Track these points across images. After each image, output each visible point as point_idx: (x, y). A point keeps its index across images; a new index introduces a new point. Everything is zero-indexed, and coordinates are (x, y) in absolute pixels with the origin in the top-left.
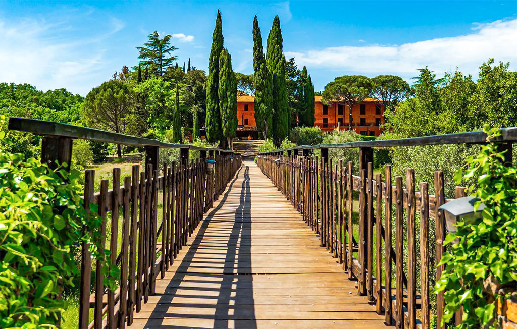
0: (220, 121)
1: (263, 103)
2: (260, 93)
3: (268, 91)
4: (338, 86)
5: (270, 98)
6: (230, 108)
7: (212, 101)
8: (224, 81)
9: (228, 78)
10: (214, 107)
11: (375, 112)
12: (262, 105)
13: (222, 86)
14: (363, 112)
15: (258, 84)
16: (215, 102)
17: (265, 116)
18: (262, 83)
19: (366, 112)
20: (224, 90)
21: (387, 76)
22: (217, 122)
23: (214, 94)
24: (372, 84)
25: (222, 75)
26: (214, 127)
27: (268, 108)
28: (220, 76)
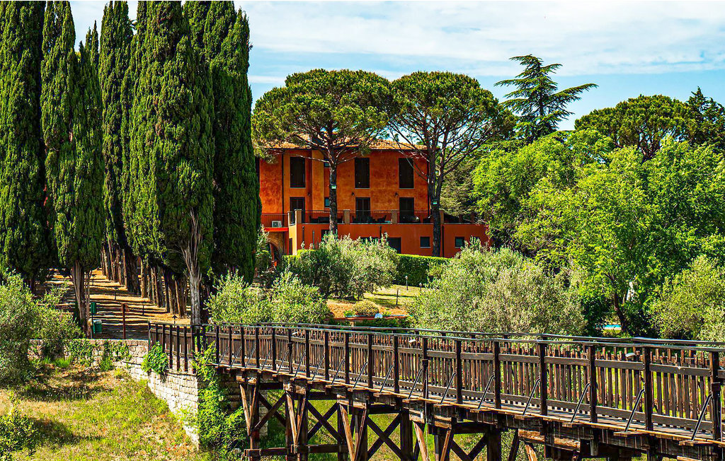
0: (46, 214)
1: (188, 159)
2: (179, 130)
3: (203, 123)
4: (299, 101)
5: (208, 146)
6: (83, 175)
7: (19, 151)
8: (61, 90)
9: (74, 81)
10: (27, 171)
11: (397, 179)
12: (184, 167)
13: (56, 103)
14: (362, 181)
15: (172, 101)
16: (31, 155)
17: (194, 201)
18: (185, 97)
19: (372, 180)
20: (60, 117)
21: (438, 76)
22: (36, 218)
23: (26, 128)
24: (397, 97)
25: (54, 69)
26: (28, 234)
27: (203, 177)
28: (44, 72)
